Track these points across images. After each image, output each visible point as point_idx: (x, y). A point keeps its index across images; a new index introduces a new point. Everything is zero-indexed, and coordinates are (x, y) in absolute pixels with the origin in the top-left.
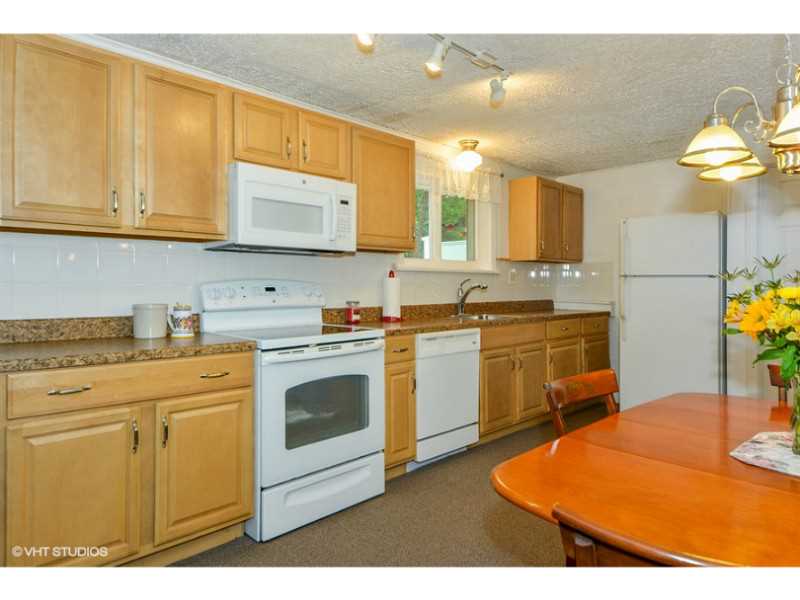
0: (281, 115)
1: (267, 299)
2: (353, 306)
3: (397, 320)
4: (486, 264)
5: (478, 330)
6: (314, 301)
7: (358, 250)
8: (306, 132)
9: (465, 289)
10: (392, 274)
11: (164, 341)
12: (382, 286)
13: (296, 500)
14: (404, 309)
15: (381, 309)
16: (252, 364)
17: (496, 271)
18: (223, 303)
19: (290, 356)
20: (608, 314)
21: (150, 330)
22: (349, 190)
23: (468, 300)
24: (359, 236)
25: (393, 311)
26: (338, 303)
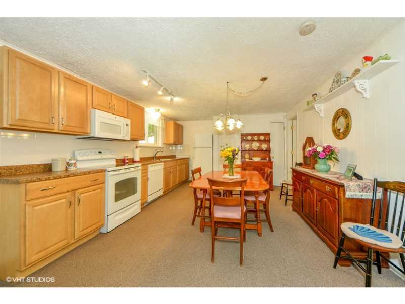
0: (107, 95)
1: (99, 156)
2: (126, 158)
3: (139, 162)
4: (160, 145)
5: (163, 163)
6: (114, 156)
7: (131, 140)
8: (115, 102)
9: (156, 152)
10: (137, 147)
11: (65, 172)
12: (133, 151)
13: (117, 218)
14: (141, 158)
15: (133, 159)
16: (105, 176)
17: (162, 146)
18: (85, 158)
19: (117, 172)
20: (189, 158)
21: (59, 168)
22: (128, 121)
23: (157, 155)
24: (131, 135)
25: (137, 158)
26: (121, 157)
